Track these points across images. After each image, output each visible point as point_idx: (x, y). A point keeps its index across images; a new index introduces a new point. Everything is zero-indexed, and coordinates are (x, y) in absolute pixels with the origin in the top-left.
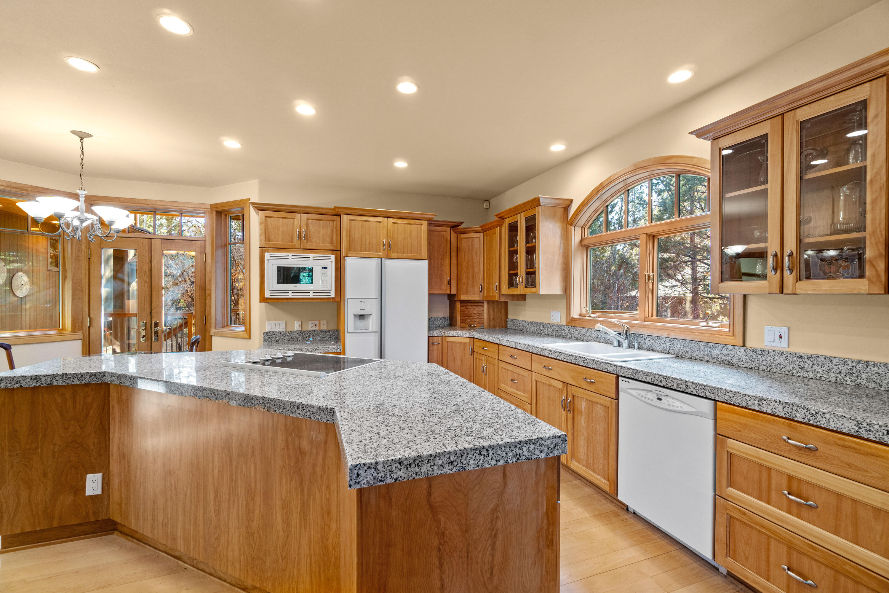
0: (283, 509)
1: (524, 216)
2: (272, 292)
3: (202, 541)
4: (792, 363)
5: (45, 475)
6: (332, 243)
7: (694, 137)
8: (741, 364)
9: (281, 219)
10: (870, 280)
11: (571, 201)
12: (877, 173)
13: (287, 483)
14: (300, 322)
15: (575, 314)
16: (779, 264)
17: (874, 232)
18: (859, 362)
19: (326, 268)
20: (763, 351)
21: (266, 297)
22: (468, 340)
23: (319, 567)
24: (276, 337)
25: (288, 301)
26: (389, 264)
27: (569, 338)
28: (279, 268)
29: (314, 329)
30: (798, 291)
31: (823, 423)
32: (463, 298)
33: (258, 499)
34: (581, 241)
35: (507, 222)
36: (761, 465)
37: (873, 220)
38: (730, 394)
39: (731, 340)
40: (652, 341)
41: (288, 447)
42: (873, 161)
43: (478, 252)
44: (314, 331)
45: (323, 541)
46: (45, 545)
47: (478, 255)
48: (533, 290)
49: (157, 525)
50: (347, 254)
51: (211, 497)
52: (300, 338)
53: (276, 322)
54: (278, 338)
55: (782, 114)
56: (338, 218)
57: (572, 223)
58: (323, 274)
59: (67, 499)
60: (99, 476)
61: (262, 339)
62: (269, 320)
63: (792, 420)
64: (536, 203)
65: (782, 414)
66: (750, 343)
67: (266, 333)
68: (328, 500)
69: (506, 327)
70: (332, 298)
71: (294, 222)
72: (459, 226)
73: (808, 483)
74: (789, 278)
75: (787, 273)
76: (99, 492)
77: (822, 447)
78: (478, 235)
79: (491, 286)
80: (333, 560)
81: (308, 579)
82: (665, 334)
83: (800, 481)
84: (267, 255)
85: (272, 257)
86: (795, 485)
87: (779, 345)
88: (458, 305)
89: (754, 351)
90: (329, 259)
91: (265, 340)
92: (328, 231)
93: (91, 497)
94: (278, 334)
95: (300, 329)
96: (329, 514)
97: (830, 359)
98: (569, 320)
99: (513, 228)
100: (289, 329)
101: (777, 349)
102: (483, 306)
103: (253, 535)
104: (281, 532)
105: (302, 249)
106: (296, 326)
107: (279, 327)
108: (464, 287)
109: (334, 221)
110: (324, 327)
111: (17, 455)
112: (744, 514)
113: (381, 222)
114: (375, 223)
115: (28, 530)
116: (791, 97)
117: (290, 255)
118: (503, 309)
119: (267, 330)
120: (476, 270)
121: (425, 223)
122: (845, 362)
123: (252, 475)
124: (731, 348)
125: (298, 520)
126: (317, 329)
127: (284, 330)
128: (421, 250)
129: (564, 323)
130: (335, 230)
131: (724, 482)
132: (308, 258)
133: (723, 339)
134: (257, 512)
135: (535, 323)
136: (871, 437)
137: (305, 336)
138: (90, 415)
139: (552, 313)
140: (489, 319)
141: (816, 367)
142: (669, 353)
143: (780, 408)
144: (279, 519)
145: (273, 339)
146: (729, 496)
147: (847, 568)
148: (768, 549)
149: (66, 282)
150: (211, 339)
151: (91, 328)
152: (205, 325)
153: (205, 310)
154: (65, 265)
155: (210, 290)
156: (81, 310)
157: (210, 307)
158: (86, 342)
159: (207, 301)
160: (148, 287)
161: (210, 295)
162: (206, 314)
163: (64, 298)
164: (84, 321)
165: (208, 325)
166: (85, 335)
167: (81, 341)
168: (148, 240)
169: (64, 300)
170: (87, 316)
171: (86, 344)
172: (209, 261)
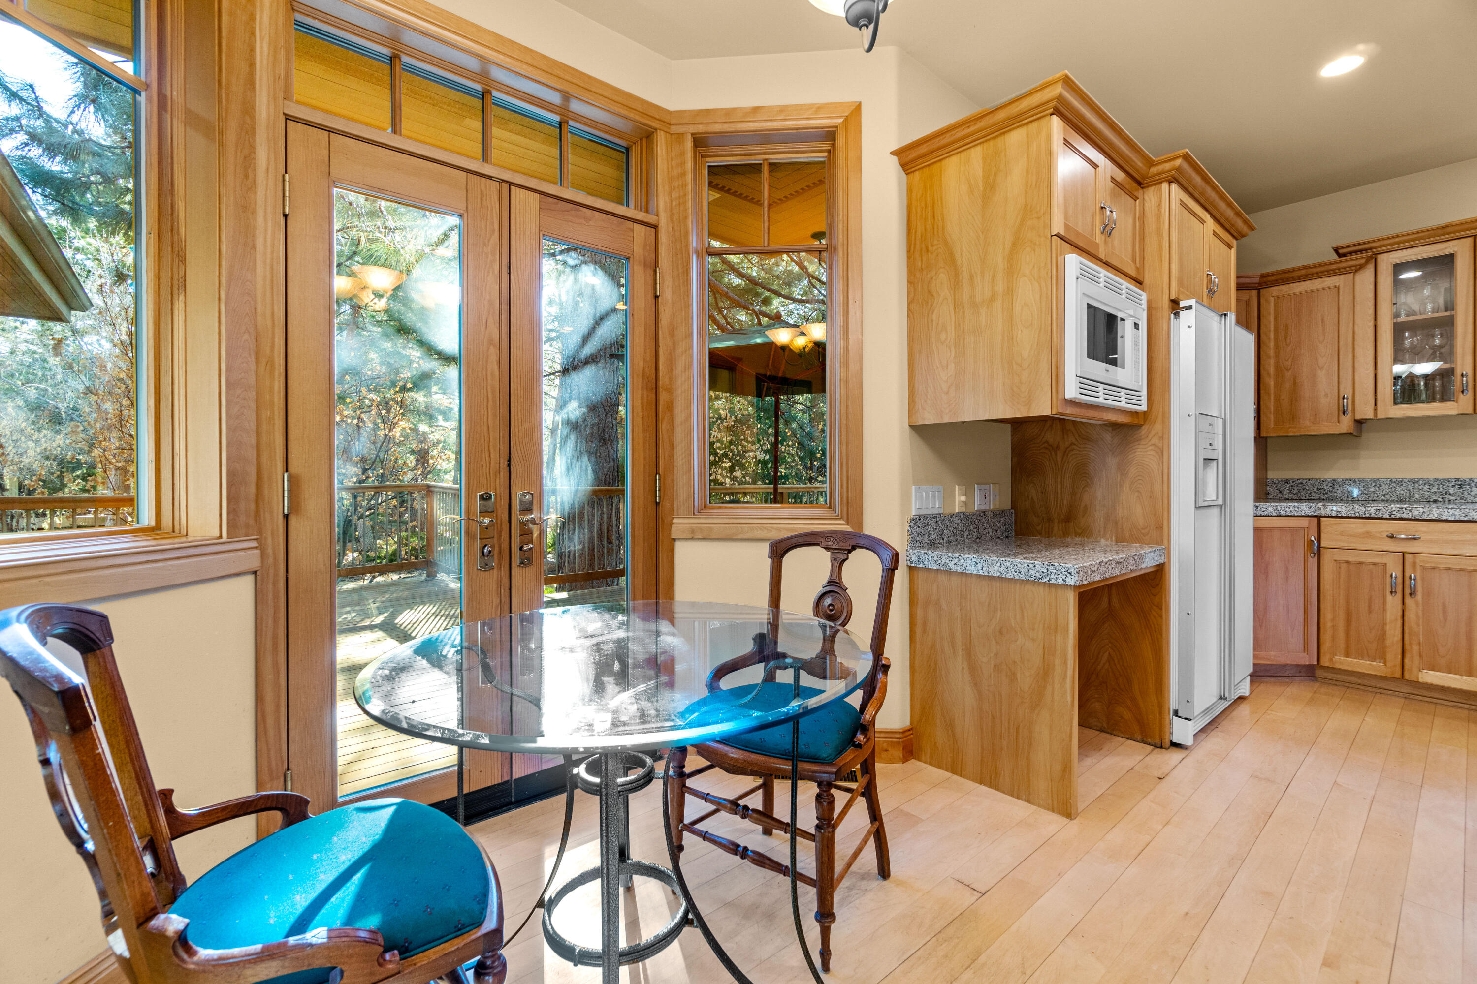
14: (964, 488)
19: (1138, 327)
21: (1068, 396)
24: (930, 533)
28: (1088, 309)
29: (983, 507)
35: (1387, 260)
44: (984, 513)
52: (966, 534)
53: (929, 488)
54: (933, 536)
56: (1144, 189)
58: (1135, 343)
61: (907, 538)
62: (916, 482)
67: (913, 521)
84: (1075, 263)
85: (1081, 270)
90: (1141, 302)
91: (912, 541)
92: (1130, 224)
94: (933, 523)
95: (964, 509)
100: (947, 511)
105: (1105, 263)
106: (959, 500)
107: (932, 501)
109: (1136, 199)
110: (995, 504)
114: (1198, 223)
117: (1102, 274)
121: (1234, 245)
126: (987, 507)
127: (942, 511)
128: (1231, 308)
130: (1138, 223)
132: (1120, 291)
137: (972, 527)
145: (926, 539)
149: (179, 306)
150: (672, 550)
151: (293, 520)
152: (657, 504)
153: (657, 457)
154: (174, 229)
155: (670, 391)
156: (253, 441)
157: (672, 446)
158: (275, 583)
159: (664, 427)
160: (499, 362)
161: (670, 407)
162: (661, 470)
163: (166, 380)
164: (266, 492)
165: (666, 504)
166: (270, 551)
167: (249, 580)
168: (501, 188)
169: (166, 390)
170: (280, 465)
171: (276, 597)
172: (667, 295)
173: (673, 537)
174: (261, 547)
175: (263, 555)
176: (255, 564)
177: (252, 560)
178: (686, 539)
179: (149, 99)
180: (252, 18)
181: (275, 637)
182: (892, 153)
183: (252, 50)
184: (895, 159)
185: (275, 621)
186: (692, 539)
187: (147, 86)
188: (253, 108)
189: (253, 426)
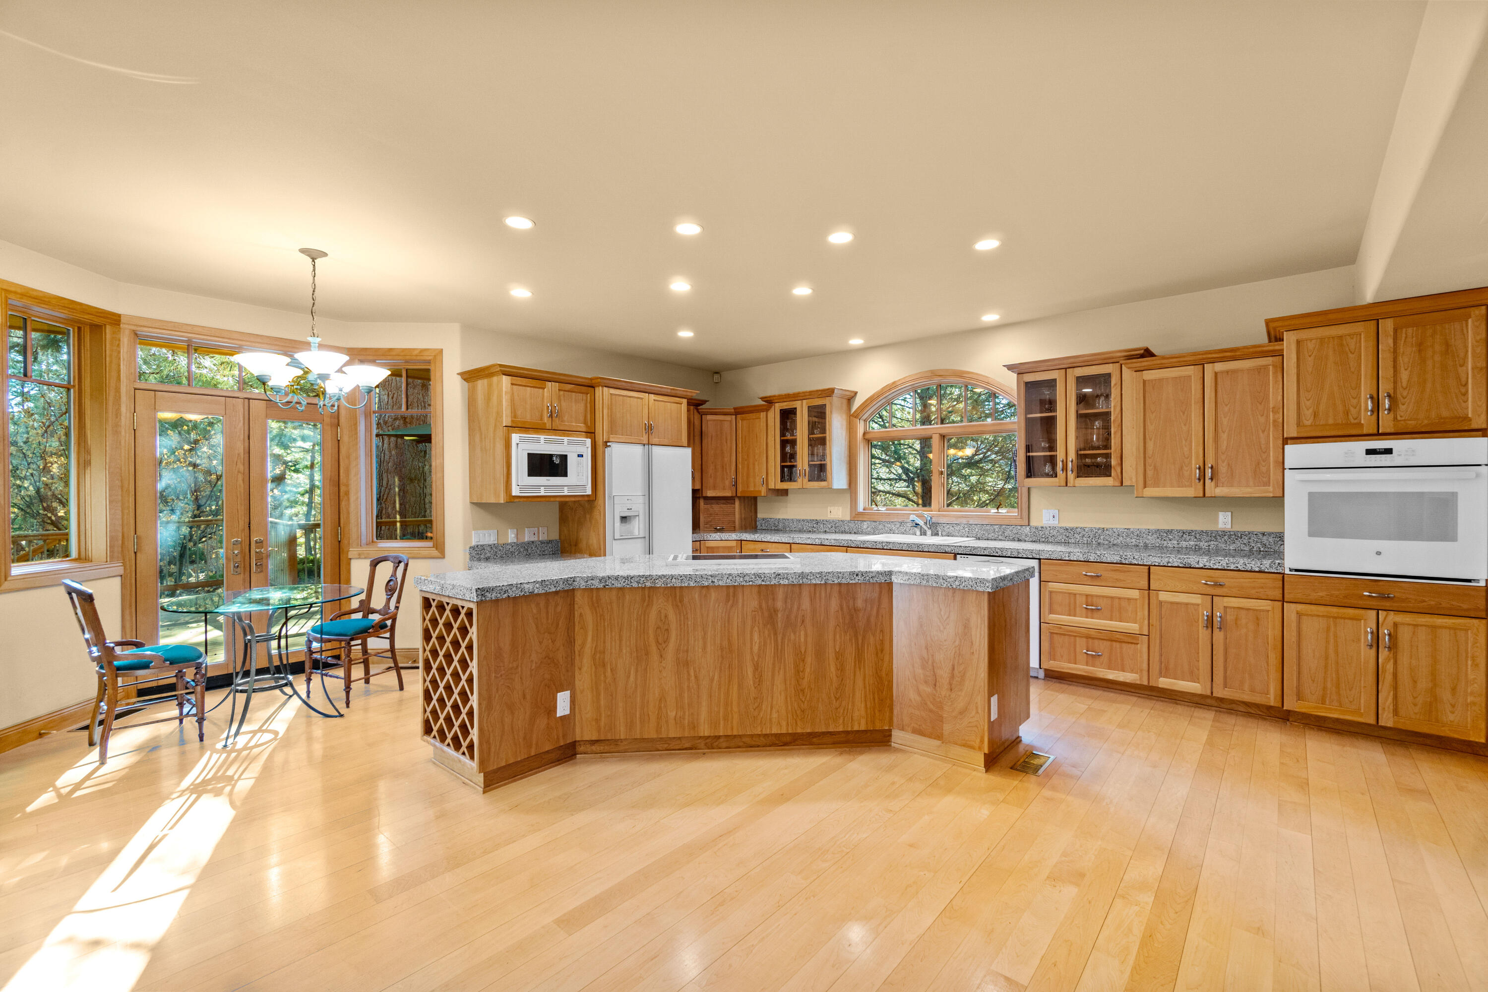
0: (837, 659)
1: (807, 404)
2: (522, 488)
3: (736, 716)
4: (1061, 534)
5: (524, 697)
6: (585, 423)
7: (1006, 369)
8: (1027, 539)
9: (529, 388)
10: (1114, 478)
11: (856, 393)
12: (1116, 417)
13: (840, 637)
14: (515, 530)
15: (860, 509)
16: (1065, 467)
17: (1115, 451)
18: (1099, 529)
19: (582, 456)
20: (1042, 527)
21: (514, 494)
22: (734, 544)
23: (874, 694)
24: (485, 554)
25: (539, 499)
26: (657, 451)
27: (855, 533)
28: (530, 456)
29: (532, 539)
30: (1076, 485)
31: (1104, 560)
32: (710, 493)
33: (809, 660)
34: (864, 434)
35: (778, 407)
36: (1070, 594)
37: (1115, 443)
38: (1050, 553)
39: (1019, 522)
40: (951, 528)
41: (842, 609)
42: (1115, 409)
43: (729, 438)
44: (533, 542)
45: (877, 673)
46: (505, 784)
47: (728, 441)
48: (823, 484)
49: (667, 722)
50: (609, 438)
51: (749, 673)
52: (516, 554)
53: (485, 532)
54: (489, 555)
55: (1066, 369)
56: (593, 389)
57: (857, 415)
58: (579, 464)
59: (542, 722)
60: (568, 693)
61: (468, 556)
62: (475, 529)
63: (1088, 562)
64: (829, 392)
65: (1082, 559)
66: (1033, 523)
67: (472, 548)
68: (882, 641)
69: (756, 527)
70: (588, 496)
71: (543, 392)
72: (702, 405)
73: (1097, 596)
74: (1071, 476)
75: (1069, 473)
76: (567, 712)
77: (1104, 574)
78: (728, 418)
79: (751, 480)
80: (886, 683)
81: (863, 705)
82: (964, 521)
83: (1092, 596)
84: (515, 437)
85: (522, 440)
86: (1090, 600)
87: (1053, 522)
88: (702, 502)
89: (1036, 528)
90: (584, 444)
91: (472, 558)
92: (581, 406)
93: (561, 717)
94: (489, 549)
95: (515, 541)
96: (882, 651)
97: (1083, 529)
98: (854, 515)
99: (788, 416)
100: (501, 542)
101: (1051, 525)
102: (734, 504)
103: (803, 690)
104: (835, 679)
105: (555, 430)
106: (511, 537)
107: (488, 538)
108: (711, 481)
109: (587, 394)
110: (543, 537)
111: (501, 676)
112: (1061, 628)
113: (642, 399)
114: (635, 400)
115: (512, 761)
116: (1072, 360)
117: (542, 437)
118: (753, 507)
119: (474, 544)
120: (726, 459)
121: (685, 401)
122: (1092, 530)
123: (802, 640)
124: (1019, 528)
125: (853, 664)
126: (536, 539)
127: (496, 542)
128: (681, 435)
129: (848, 518)
130: (589, 405)
131: (1047, 611)
132: (562, 443)
133: (1014, 522)
134: (808, 670)
135: (803, 520)
136: (1127, 562)
137: (522, 550)
138: (560, 625)
139: (832, 509)
140: (741, 519)
141: (1075, 535)
142: (968, 537)
143: (1081, 555)
144: (833, 669)
145: (482, 556)
146: (1049, 620)
147: (1117, 636)
148: (1075, 645)
149: (88, 471)
150: (349, 564)
151: (138, 554)
152: (339, 542)
153: (339, 518)
154: (85, 442)
155: (347, 485)
156: (121, 523)
157: (348, 513)
158: (131, 580)
159: (343, 504)
160: (243, 480)
161: (347, 493)
162: (342, 525)
163: (82, 501)
164: (126, 543)
165: (345, 542)
166: (128, 567)
167: (119, 579)
168: (244, 402)
169: (82, 504)
170: (132, 532)
171: (131, 584)
172: (345, 439)
173: (349, 557)
174: (124, 565)
175: (125, 569)
176: (122, 572)
177: (121, 570)
178: (357, 558)
179: (74, 392)
180: (119, 352)
181: (130, 603)
182: (458, 374)
183: (119, 365)
184: (459, 377)
185: (131, 595)
186: (359, 558)
187: (74, 386)
188: (120, 389)
189: (120, 517)
